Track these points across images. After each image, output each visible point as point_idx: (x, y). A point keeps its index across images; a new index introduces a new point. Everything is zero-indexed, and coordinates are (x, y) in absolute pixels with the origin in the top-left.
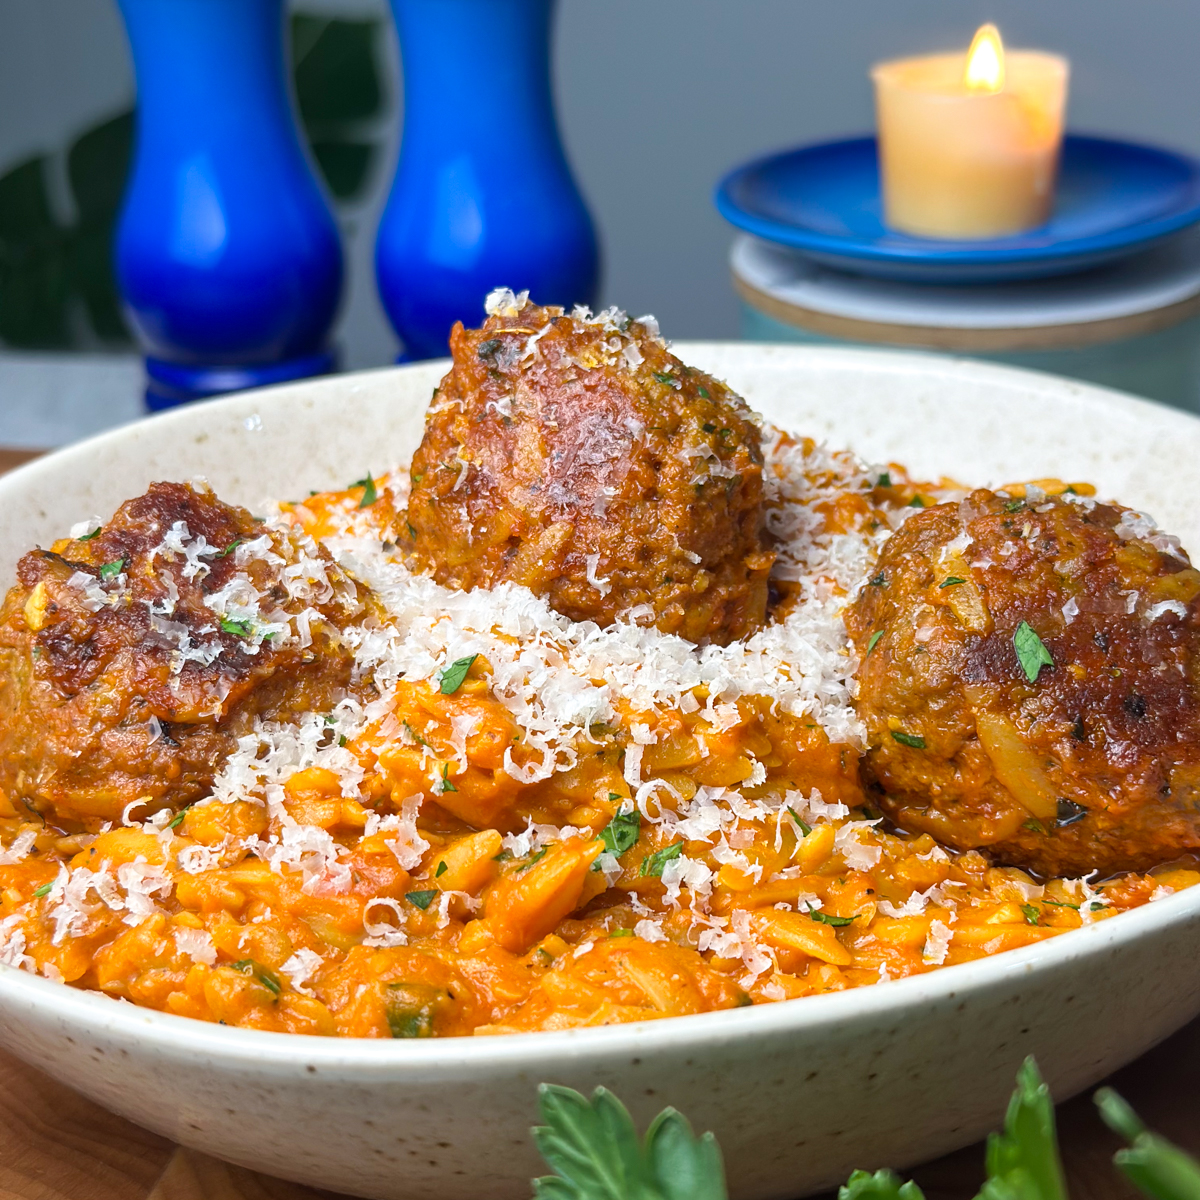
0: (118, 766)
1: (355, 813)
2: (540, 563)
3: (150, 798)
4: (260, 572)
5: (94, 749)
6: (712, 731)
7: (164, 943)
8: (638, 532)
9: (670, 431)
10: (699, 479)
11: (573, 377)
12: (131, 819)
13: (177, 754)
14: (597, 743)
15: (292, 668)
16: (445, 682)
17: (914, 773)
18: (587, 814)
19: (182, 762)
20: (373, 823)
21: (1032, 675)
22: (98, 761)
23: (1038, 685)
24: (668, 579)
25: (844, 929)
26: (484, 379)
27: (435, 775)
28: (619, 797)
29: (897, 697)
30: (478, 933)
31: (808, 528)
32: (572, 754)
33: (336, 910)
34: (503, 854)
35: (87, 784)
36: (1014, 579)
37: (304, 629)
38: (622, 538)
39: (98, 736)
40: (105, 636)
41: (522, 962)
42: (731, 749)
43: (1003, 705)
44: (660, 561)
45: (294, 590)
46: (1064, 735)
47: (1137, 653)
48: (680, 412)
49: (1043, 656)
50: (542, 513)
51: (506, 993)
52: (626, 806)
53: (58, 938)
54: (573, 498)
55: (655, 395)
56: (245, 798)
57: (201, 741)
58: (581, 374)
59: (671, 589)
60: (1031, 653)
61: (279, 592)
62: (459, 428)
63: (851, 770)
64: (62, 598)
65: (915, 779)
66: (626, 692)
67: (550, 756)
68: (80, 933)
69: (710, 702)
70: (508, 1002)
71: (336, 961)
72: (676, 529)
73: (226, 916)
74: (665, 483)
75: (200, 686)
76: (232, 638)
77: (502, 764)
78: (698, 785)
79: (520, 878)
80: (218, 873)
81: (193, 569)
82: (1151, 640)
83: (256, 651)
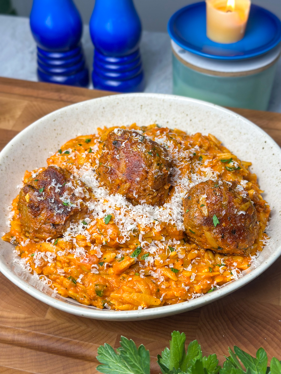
0: (45, 231)
1: (89, 245)
2: (124, 191)
3: (51, 237)
4: (70, 190)
5: (40, 228)
6: (156, 231)
7: (55, 271)
8: (144, 186)
9: (150, 166)
10: (155, 176)
11: (132, 152)
13: (56, 230)
14: (134, 235)
15: (77, 212)
16: (106, 221)
17: (193, 236)
18: (131, 247)
19: (57, 232)
20: (92, 246)
21: (215, 225)
22: (41, 230)
23: (216, 227)
24: (149, 194)
25: (177, 273)
26: (114, 149)
27: (104, 242)
28: (138, 244)
29: (191, 224)
30: (111, 271)
32: (129, 237)
33: (86, 266)
34: (116, 257)
35: (39, 234)
36: (214, 205)
37: (79, 204)
38: (140, 187)
39: (41, 226)
40: (41, 206)
41: (119, 279)
42: (159, 235)
43: (210, 230)
44: (147, 191)
45: (77, 195)
46: (220, 237)
47: (235, 221)
48: (153, 161)
49: (218, 222)
50: (125, 180)
52: (139, 247)
53: (36, 267)
54: (131, 178)
55: (148, 157)
56: (69, 241)
57: (60, 227)
59: (150, 196)
60: (216, 221)
61: (74, 195)
62: (109, 157)
63: (181, 234)
64: (33, 197)
66: (140, 223)
68: (40, 266)
69: (156, 225)
70: (117, 287)
71: (86, 275)
72: (151, 186)
73: (66, 265)
74: (149, 177)
75: (60, 218)
76: (65, 206)
77: (116, 240)
78: (153, 240)
79: (119, 263)
80: (64, 256)
81: (57, 190)
82: (238, 219)
83: (70, 210)
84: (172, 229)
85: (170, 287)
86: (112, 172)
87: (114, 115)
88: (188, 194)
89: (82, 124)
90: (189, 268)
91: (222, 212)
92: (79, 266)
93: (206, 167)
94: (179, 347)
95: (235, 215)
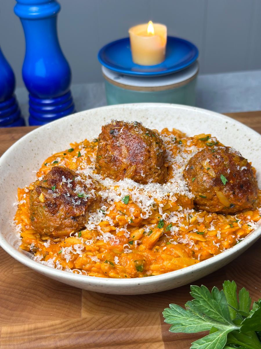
0: (66, 226)
1: (114, 228)
2: (132, 173)
3: (74, 231)
4: (80, 183)
5: (61, 224)
6: (172, 202)
7: (89, 259)
8: (149, 165)
9: (150, 145)
10: (157, 154)
11: (131, 136)
12: (71, 236)
13: (77, 222)
14: (154, 209)
15: (92, 202)
16: (125, 202)
17: (204, 202)
18: (154, 221)
19: (78, 224)
20: (117, 229)
21: (225, 184)
22: (63, 226)
23: (226, 185)
24: (155, 173)
25: (203, 235)
26: (112, 138)
27: (129, 220)
28: (159, 217)
29: (201, 190)
30: (143, 247)
31: (169, 155)
32: (151, 212)
33: (118, 248)
34: (144, 233)
35: (61, 230)
36: (218, 166)
37: (94, 194)
38: (146, 167)
39: (62, 222)
40: (58, 203)
41: (153, 251)
42: (176, 205)
43: (221, 190)
44: (153, 170)
45: (88, 186)
46: (232, 194)
47: (240, 177)
48: (151, 141)
49: (226, 180)
50: (130, 163)
51: (153, 258)
52: (161, 219)
53: (67, 261)
54: (135, 160)
55: (146, 138)
56: (93, 229)
57: (81, 219)
58: (132, 136)
59: (156, 174)
60: (224, 180)
61: (85, 187)
62: (109, 147)
63: (193, 203)
64: (47, 196)
65: (204, 203)
66: (156, 197)
67: (147, 213)
68: (71, 260)
69: (170, 197)
70: (154, 260)
71: (120, 257)
72: (155, 163)
73: (97, 252)
74: (152, 155)
75: (79, 209)
76: (81, 198)
77: (140, 216)
78: (171, 212)
79: (149, 236)
80: (94, 244)
81: (69, 185)
82: (242, 174)
83: (86, 200)
84: (184, 199)
85: (202, 248)
86: (115, 159)
87: (81, 130)
88: (189, 165)
89: (55, 143)
90: (212, 228)
91: (227, 171)
92: (111, 250)
93: (190, 146)
94: (233, 295)
95: (238, 171)
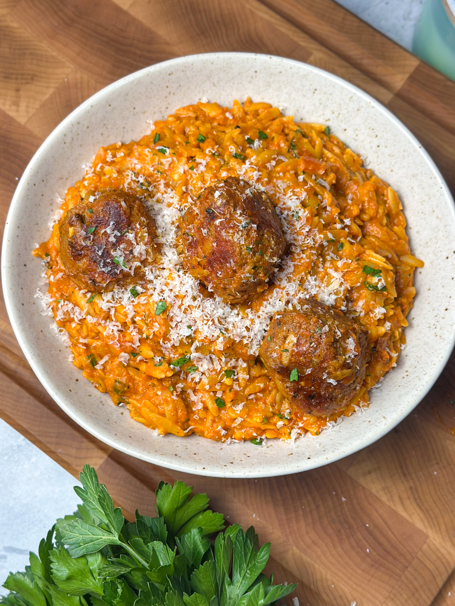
0: (81, 281)
2: (199, 276)
7: (77, 337)
12: (82, 294)
13: (94, 286)
14: (186, 342)
16: (157, 309)
21: (291, 380)
22: (77, 277)
23: (291, 382)
25: (222, 407)
28: (187, 353)
30: (144, 368)
34: (153, 359)
36: (301, 356)
37: (133, 268)
39: (78, 272)
43: (283, 381)
44: (228, 291)
45: (136, 253)
46: (291, 395)
47: (319, 386)
48: (248, 260)
49: (296, 378)
52: (188, 356)
59: (229, 297)
60: (294, 375)
61: (131, 252)
66: (200, 330)
70: (140, 393)
71: (112, 359)
72: (235, 287)
73: (93, 334)
74: (235, 278)
75: (103, 277)
76: (115, 265)
77: (160, 340)
79: (154, 367)
80: (94, 324)
81: (112, 239)
82: (324, 386)
83: (118, 272)
84: (242, 349)
85: (205, 420)
86: (193, 244)
88: (281, 316)
90: (240, 407)
91: (307, 369)
92: (107, 346)
93: (336, 270)
94: (181, 496)
